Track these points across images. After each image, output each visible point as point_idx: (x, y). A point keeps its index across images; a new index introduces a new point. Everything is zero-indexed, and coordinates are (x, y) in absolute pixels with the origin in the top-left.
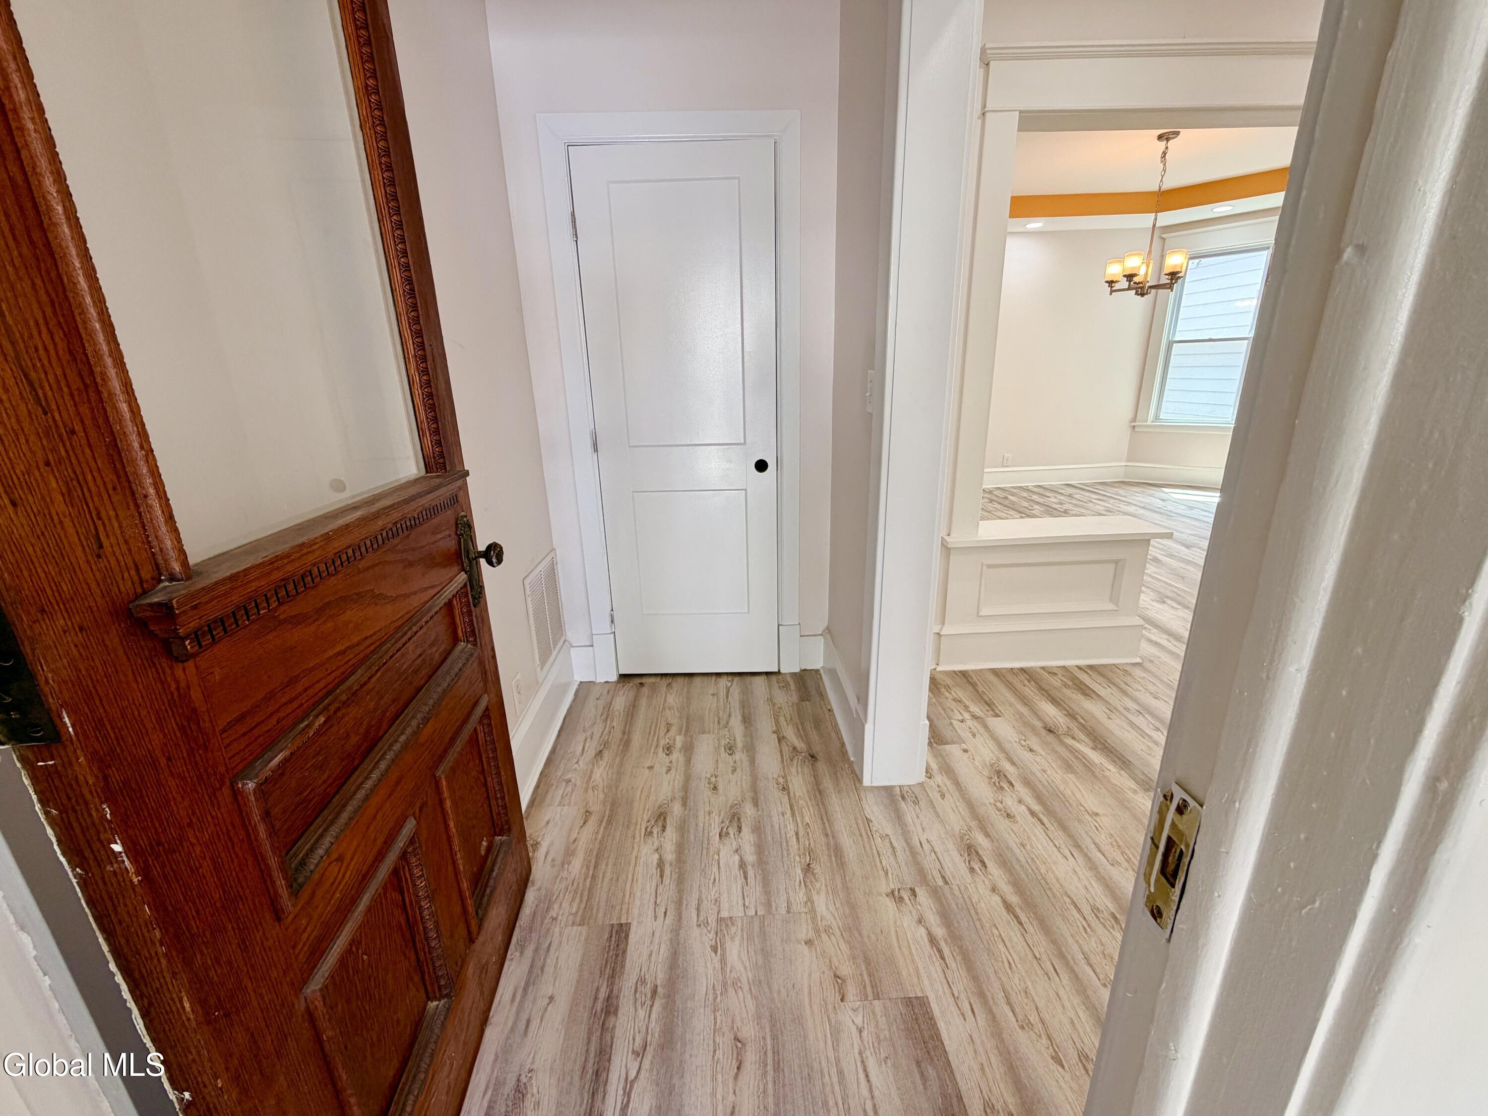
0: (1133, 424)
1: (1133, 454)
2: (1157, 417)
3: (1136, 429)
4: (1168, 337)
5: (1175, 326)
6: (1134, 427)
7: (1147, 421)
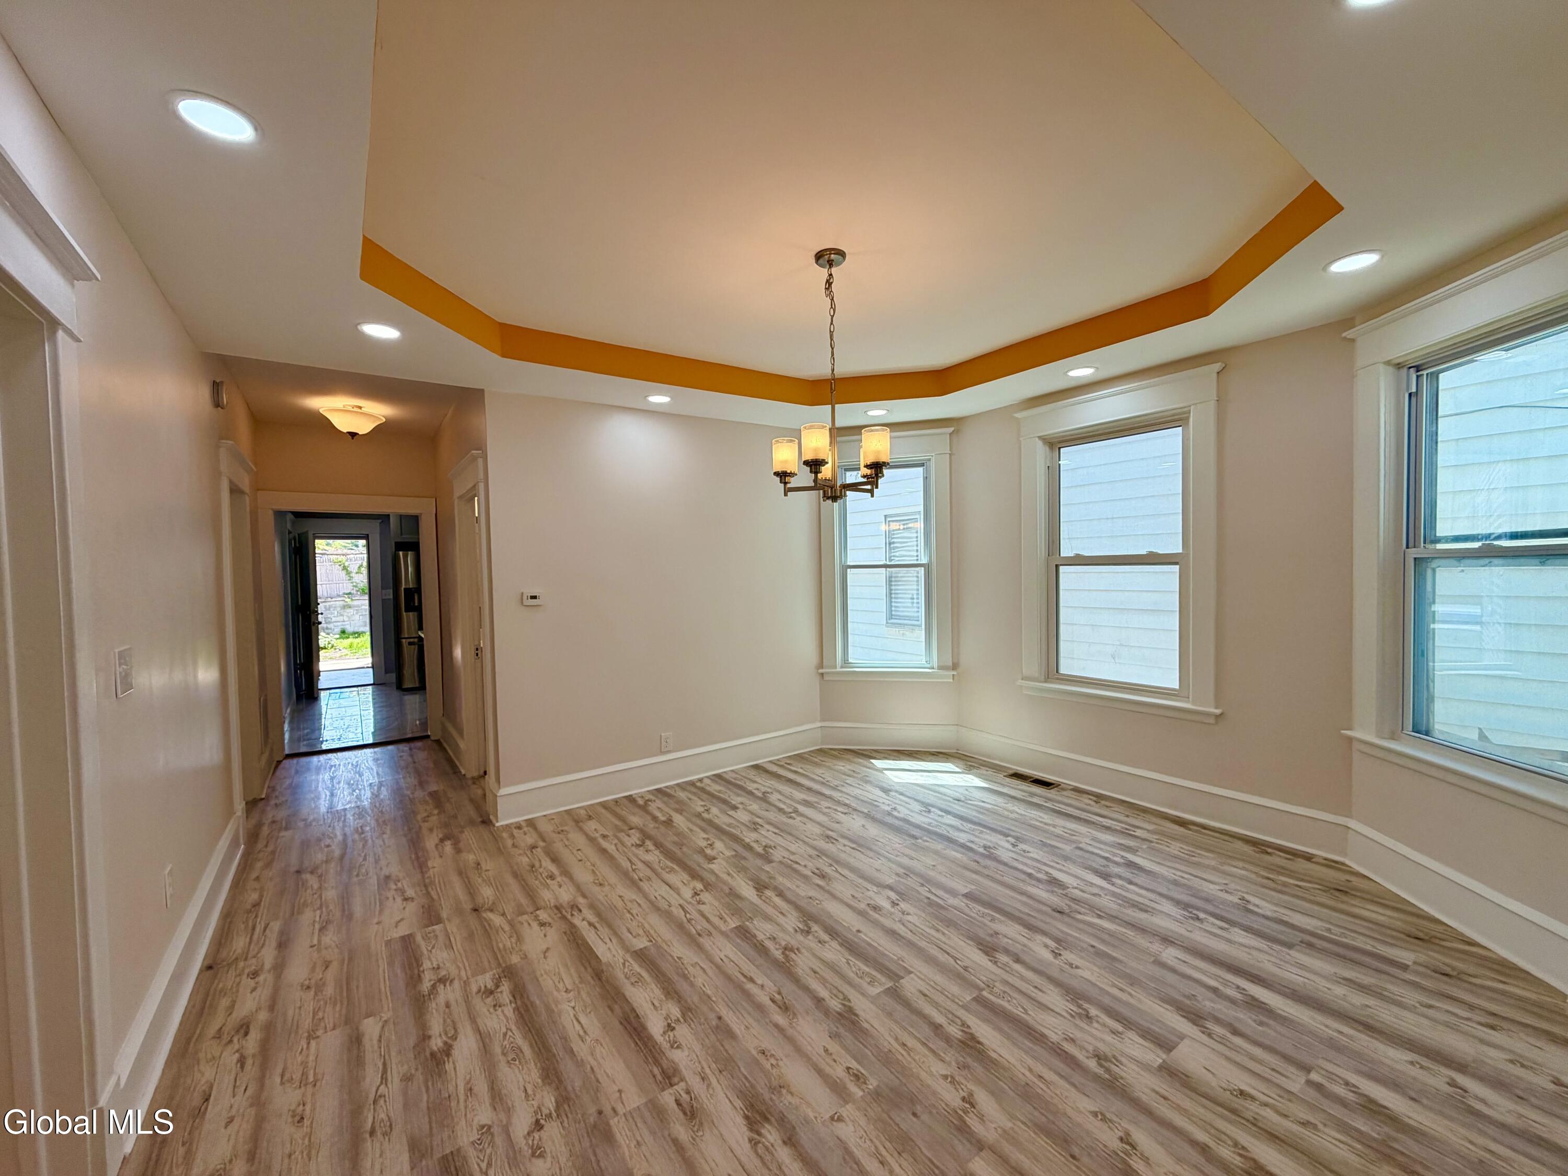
0: (821, 671)
1: (827, 712)
2: (846, 662)
3: (826, 678)
4: (841, 561)
5: (846, 547)
6: (822, 674)
7: (836, 668)
